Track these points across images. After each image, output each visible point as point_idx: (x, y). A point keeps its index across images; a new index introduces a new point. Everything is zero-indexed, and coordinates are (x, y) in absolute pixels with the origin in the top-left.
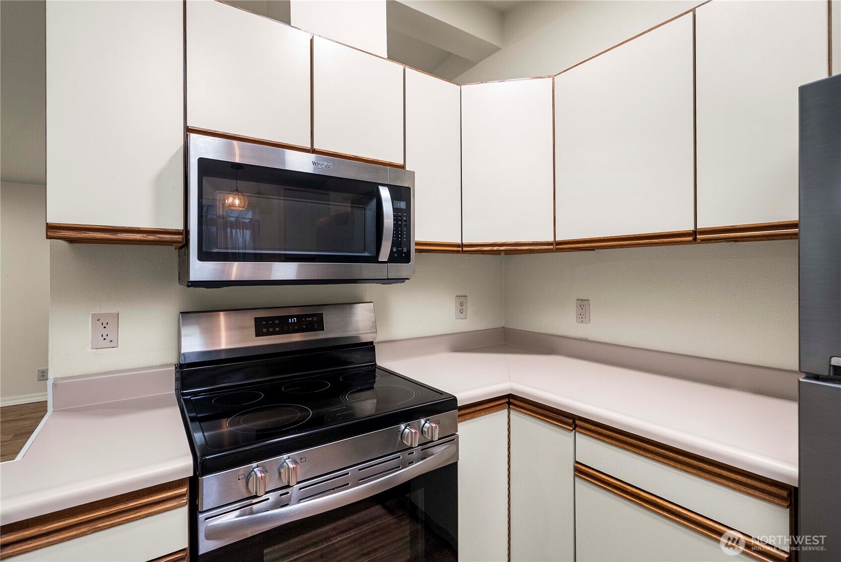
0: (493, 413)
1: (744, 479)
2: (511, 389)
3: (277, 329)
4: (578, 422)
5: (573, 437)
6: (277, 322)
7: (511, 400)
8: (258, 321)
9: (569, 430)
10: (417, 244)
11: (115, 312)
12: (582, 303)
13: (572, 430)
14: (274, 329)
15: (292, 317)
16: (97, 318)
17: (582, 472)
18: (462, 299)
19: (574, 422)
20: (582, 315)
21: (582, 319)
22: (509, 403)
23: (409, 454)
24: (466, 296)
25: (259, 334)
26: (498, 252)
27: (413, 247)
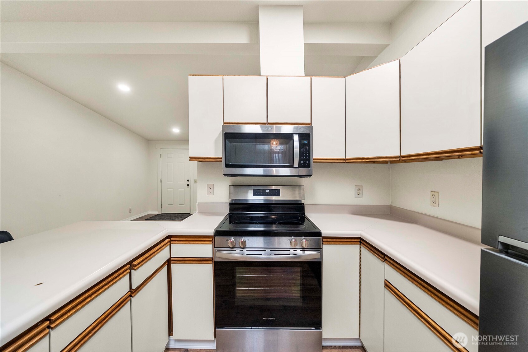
0: (348, 244)
1: (462, 311)
2: (361, 235)
3: (261, 194)
4: (386, 258)
5: (384, 265)
6: (261, 191)
7: (361, 241)
8: (254, 190)
9: (382, 261)
10: (314, 159)
11: (213, 184)
12: (434, 194)
13: (384, 261)
14: (260, 194)
15: (267, 190)
16: (208, 185)
17: (388, 285)
18: (360, 188)
19: (384, 257)
20: (433, 201)
21: (433, 204)
22: (360, 242)
23: (294, 251)
24: (362, 186)
25: (254, 195)
26: (386, 162)
27: (312, 161)
